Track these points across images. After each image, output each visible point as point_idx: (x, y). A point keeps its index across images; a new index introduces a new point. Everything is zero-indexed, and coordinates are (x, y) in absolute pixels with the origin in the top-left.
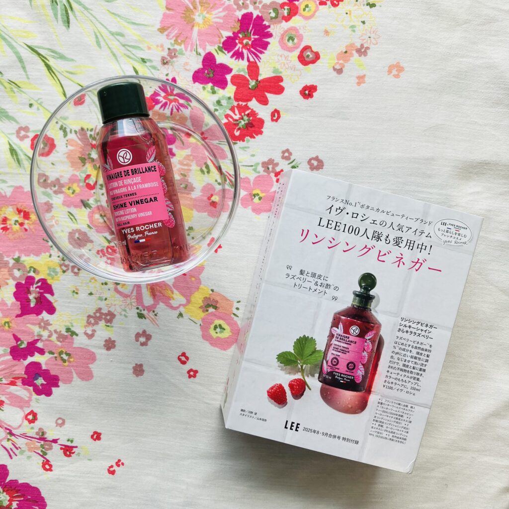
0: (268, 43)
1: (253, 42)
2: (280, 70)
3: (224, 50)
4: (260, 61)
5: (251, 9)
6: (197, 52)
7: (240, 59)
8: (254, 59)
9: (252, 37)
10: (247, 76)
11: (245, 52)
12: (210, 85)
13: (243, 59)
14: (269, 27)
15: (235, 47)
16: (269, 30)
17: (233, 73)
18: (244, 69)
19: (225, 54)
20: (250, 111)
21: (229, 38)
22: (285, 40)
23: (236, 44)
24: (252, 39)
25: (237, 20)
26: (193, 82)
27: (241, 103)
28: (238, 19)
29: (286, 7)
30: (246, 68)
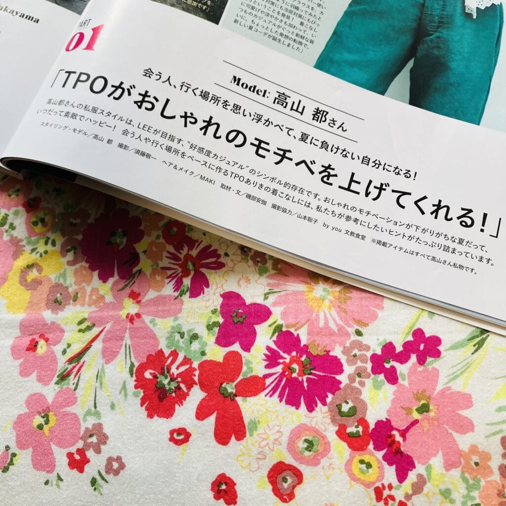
0: (298, 406)
1: (296, 379)
2: (255, 433)
3: (276, 334)
4: (266, 396)
5: (348, 369)
6: (268, 293)
7: (267, 363)
8: (269, 386)
9: (305, 378)
10: (240, 378)
11: (279, 369)
12: (221, 320)
13: (267, 367)
14: (324, 404)
15: (284, 352)
16: (319, 404)
17: (244, 354)
18: (252, 371)
19: (271, 338)
20: (185, 390)
21: (298, 339)
22: (307, 435)
23: (289, 353)
24: (300, 379)
25: (328, 349)
26: (222, 293)
27: (197, 373)
28: (329, 351)
29: (360, 429)
30: (253, 374)
